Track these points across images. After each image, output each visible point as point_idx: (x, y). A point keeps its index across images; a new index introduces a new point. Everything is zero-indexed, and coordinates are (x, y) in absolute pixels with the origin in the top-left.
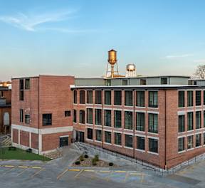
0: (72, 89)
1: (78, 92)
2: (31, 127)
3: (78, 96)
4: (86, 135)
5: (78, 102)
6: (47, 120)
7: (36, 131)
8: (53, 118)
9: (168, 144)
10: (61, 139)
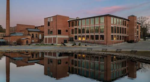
0: (68, 22)
1: (71, 22)
2: (53, 35)
3: (71, 24)
4: (74, 38)
5: (71, 26)
6: (59, 32)
7: (55, 36)
8: (62, 32)
9: (108, 36)
10: (64, 40)
